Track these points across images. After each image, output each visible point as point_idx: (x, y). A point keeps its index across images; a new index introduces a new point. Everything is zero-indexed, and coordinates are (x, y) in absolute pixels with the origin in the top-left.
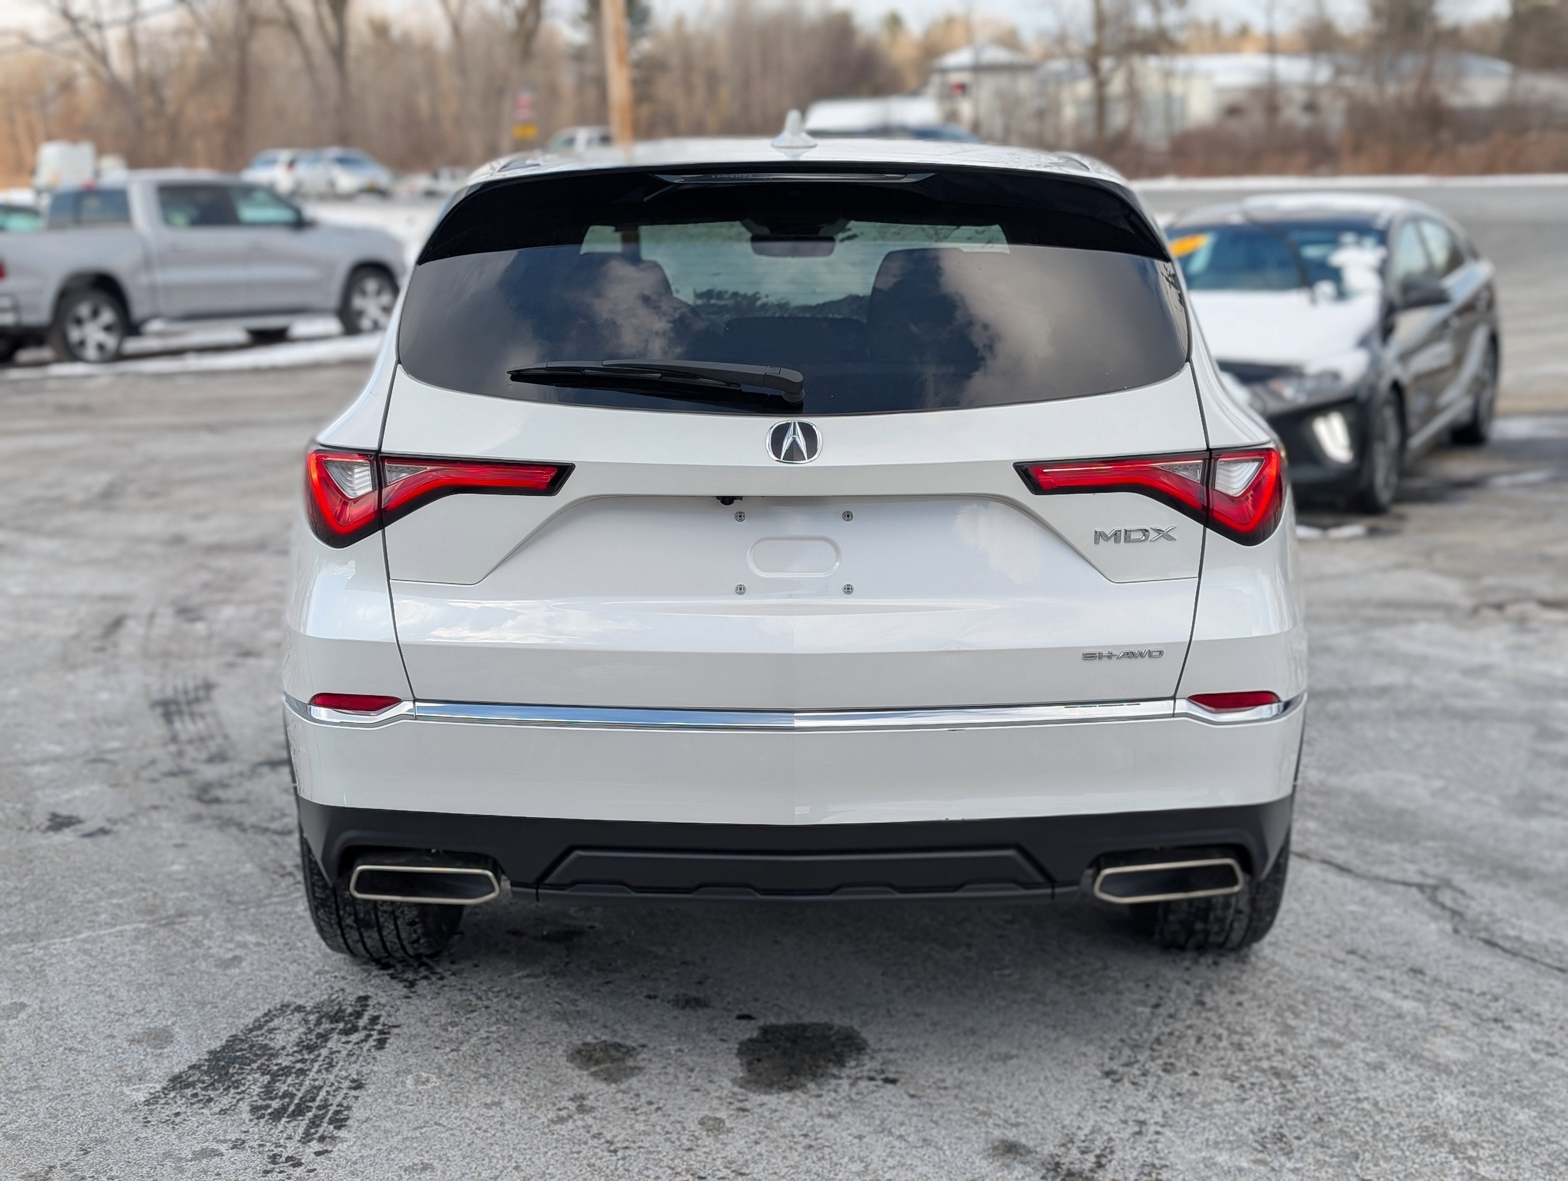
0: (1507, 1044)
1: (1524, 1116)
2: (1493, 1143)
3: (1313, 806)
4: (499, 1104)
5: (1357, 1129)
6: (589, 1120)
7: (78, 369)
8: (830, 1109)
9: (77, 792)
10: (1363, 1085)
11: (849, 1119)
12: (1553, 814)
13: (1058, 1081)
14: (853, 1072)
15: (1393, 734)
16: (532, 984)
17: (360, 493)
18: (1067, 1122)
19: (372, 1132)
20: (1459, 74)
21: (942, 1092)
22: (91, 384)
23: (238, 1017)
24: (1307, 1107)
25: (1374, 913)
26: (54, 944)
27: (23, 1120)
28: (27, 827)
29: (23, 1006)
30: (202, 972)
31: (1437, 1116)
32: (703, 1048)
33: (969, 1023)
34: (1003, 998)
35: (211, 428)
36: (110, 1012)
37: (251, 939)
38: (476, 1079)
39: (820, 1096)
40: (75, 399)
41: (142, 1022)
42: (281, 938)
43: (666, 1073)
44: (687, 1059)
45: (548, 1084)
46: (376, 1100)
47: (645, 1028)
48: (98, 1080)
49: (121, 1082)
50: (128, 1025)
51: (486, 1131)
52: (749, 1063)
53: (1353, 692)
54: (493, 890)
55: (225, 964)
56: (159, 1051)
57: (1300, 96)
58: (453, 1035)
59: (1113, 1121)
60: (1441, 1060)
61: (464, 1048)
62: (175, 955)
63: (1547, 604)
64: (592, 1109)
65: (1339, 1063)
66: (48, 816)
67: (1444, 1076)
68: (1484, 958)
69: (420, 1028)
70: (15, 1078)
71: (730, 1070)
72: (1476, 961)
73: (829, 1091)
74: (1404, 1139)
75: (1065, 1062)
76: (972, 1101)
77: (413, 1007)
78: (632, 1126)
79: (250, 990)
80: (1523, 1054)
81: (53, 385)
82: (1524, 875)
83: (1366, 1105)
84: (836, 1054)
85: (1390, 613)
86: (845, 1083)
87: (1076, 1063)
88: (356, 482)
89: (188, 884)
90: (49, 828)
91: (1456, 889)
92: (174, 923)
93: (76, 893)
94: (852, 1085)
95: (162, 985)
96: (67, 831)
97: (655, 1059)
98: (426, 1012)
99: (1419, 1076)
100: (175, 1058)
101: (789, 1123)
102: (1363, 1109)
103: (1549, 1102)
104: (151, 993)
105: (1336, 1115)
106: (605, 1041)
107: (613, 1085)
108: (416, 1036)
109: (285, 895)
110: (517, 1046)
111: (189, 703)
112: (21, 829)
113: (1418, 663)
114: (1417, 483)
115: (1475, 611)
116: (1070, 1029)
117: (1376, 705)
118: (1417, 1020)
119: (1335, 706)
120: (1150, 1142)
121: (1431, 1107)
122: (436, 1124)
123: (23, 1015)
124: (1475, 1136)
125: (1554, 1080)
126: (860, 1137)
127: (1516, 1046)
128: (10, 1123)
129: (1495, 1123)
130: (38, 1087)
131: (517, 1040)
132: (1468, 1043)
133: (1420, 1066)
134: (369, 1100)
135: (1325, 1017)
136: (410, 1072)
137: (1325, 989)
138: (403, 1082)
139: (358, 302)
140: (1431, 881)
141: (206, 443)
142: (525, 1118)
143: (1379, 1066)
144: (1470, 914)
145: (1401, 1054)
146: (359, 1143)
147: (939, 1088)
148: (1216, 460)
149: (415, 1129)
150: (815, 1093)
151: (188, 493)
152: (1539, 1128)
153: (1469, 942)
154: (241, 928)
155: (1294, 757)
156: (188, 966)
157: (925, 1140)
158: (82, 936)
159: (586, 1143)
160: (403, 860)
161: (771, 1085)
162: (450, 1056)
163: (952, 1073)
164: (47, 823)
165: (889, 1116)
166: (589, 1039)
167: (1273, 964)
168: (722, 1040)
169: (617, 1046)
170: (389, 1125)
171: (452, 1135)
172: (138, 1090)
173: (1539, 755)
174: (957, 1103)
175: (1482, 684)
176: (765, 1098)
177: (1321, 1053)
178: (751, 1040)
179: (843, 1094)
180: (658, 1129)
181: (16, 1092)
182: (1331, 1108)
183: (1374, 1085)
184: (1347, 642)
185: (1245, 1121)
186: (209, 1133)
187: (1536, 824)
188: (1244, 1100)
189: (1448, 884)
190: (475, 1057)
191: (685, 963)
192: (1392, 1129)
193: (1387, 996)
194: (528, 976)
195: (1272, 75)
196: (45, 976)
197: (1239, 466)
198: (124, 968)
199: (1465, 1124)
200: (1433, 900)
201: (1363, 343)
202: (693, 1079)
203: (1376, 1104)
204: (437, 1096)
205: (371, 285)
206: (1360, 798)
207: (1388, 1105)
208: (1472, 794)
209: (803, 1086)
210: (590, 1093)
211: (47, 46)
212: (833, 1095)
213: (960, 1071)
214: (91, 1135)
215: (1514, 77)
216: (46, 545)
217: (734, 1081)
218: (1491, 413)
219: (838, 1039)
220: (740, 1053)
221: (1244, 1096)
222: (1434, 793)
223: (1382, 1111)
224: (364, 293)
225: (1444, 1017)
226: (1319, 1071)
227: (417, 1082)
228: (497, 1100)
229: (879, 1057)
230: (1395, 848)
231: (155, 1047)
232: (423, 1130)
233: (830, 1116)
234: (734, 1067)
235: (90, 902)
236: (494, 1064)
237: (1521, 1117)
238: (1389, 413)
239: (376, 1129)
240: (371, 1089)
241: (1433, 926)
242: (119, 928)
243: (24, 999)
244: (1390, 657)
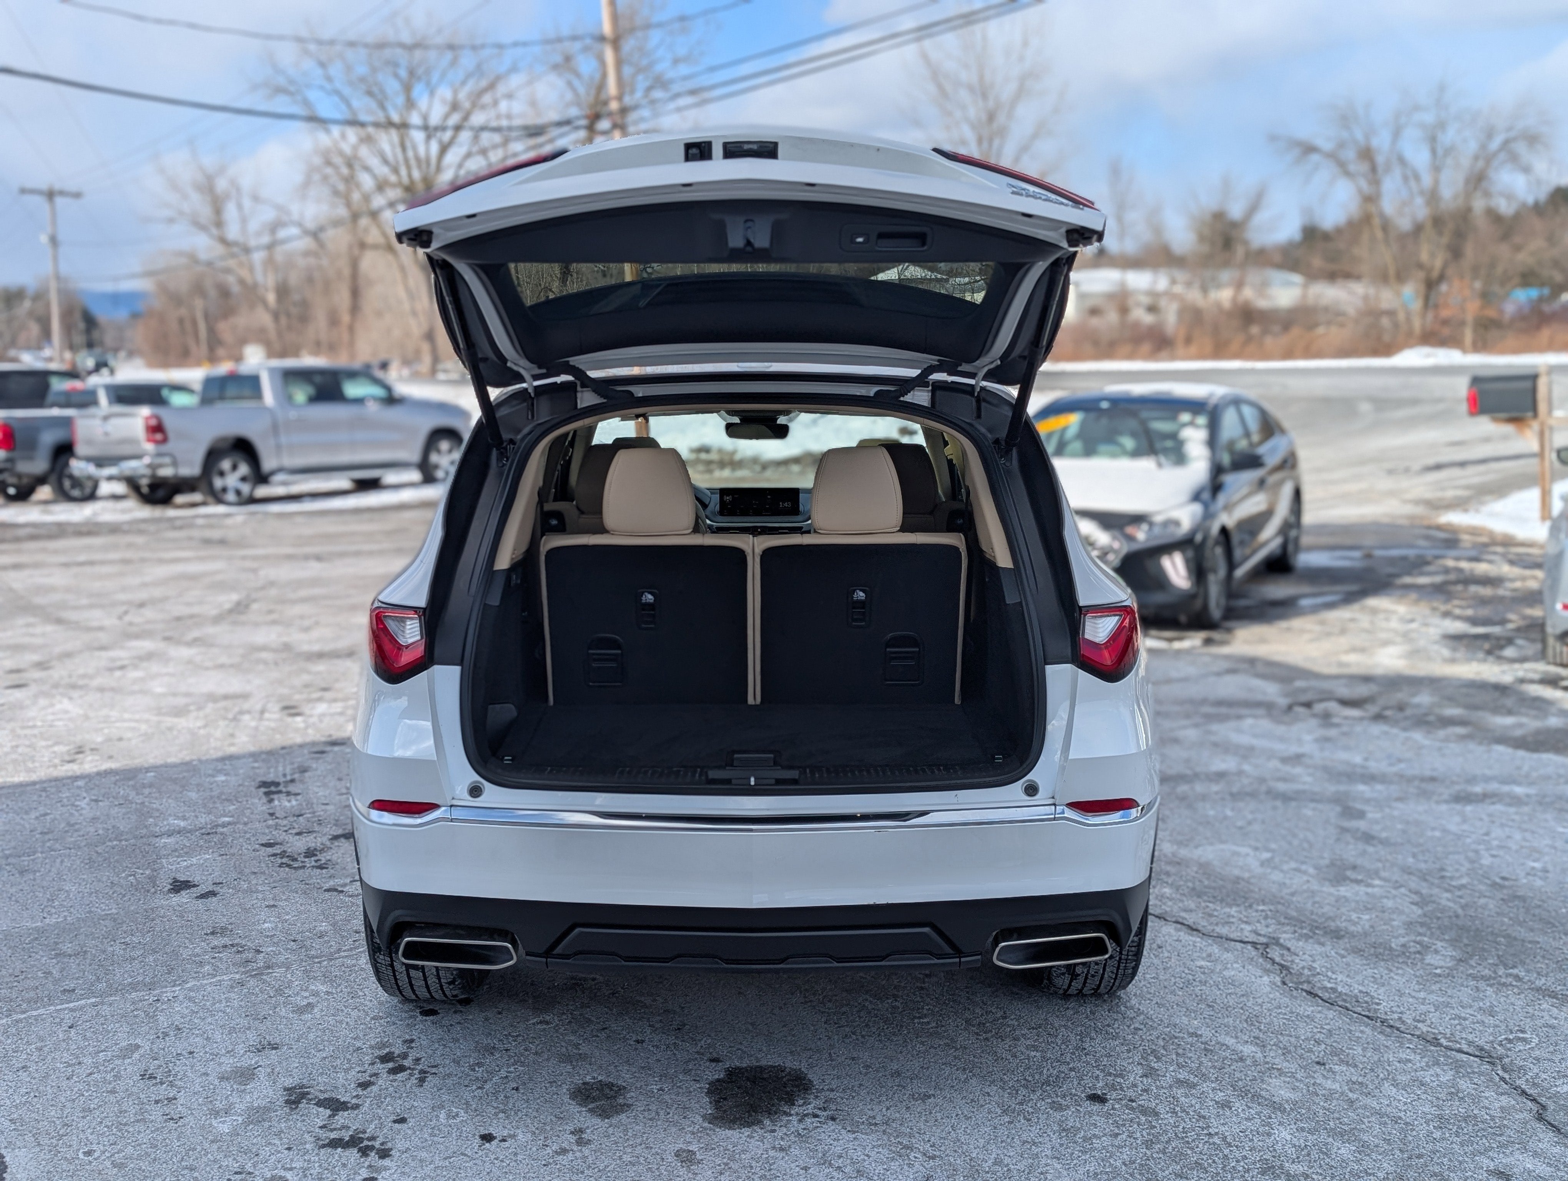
0: (1329, 1084)
1: (1345, 1151)
2: (1321, 1174)
3: (1168, 874)
4: (513, 1136)
5: (1210, 1161)
6: (586, 1152)
7: (221, 509)
8: (782, 1143)
9: (194, 860)
10: (1214, 1122)
11: (797, 1152)
12: (1358, 882)
13: (968, 1118)
14: (801, 1110)
15: (1229, 813)
16: (544, 1029)
17: (410, 641)
18: (974, 1155)
19: (410, 1161)
20: (1265, 285)
21: (873, 1127)
22: (229, 521)
23: (308, 1058)
24: (1168, 1142)
25: (1219, 968)
26: (166, 992)
27: (129, 1150)
28: (153, 890)
29: (138, 1047)
30: (282, 1017)
31: (1275, 1150)
32: (679, 1087)
33: (895, 1066)
34: (922, 1043)
35: (318, 558)
36: (206, 1053)
37: (323, 988)
38: (496, 1114)
39: (774, 1131)
40: (216, 534)
41: (231, 1061)
42: (346, 987)
43: (649, 1110)
44: (667, 1097)
45: (554, 1119)
46: (415, 1133)
47: (634, 1070)
48: (192, 1114)
49: (211, 1115)
50: (220, 1064)
51: (502, 1161)
52: (717, 1102)
53: (1196, 777)
54: (512, 959)
55: (301, 1010)
56: (243, 1087)
57: (1145, 300)
58: (479, 1075)
59: (1012, 1154)
60: (1276, 1099)
61: (487, 1087)
62: (261, 1002)
63: (1345, 703)
64: (589, 1142)
65: (1193, 1102)
66: (170, 881)
67: (1279, 1113)
68: (1308, 1008)
69: (453, 1069)
70: (126, 1111)
71: (701, 1107)
72: (1300, 1010)
73: (781, 1126)
74: (1248, 1171)
75: (972, 1100)
76: (898, 1136)
77: (448, 1049)
78: (620, 1158)
79: (320, 1033)
80: (1342, 1093)
81: (200, 521)
82: (1337, 935)
83: (1216, 1140)
84: (787, 1093)
85: (1224, 710)
86: (794, 1119)
87: (981, 1102)
88: (408, 632)
89: (275, 940)
90: (170, 891)
91: (1282, 946)
92: (262, 974)
93: (187, 947)
94: (800, 1121)
95: (249, 1028)
96: (183, 893)
97: (641, 1098)
98: (458, 1054)
99: (1258, 1114)
100: (255, 1093)
101: (748, 1156)
102: (1214, 1143)
103: (1365, 1138)
104: (240, 1035)
105: (1192, 1149)
106: (601, 1081)
107: (606, 1120)
108: (449, 1075)
109: (351, 950)
110: (530, 1085)
111: (287, 783)
112: (148, 891)
113: (1246, 753)
114: (1242, 603)
115: (1290, 708)
116: (976, 1071)
117: (1215, 788)
118: (1255, 1063)
119: (1183, 788)
120: (1042, 1173)
121: (1269, 1141)
122: (462, 1154)
123: (136, 1056)
124: (1306, 1168)
125: (1368, 1117)
126: (806, 1169)
127: (1336, 1086)
128: (118, 1153)
129: (1322, 1157)
130: (144, 1120)
131: (531, 1079)
132: (1297, 1084)
133: (1259, 1104)
134: (410, 1132)
135: (1181, 1060)
136: (443, 1107)
137: (1181, 1035)
138: (437, 1116)
139: (434, 458)
140: (1263, 940)
141: (314, 569)
142: (534, 1149)
143: (1226, 1105)
144: (1295, 968)
145: (1243, 1093)
146: (399, 1171)
147: (871, 1124)
148: (1085, 615)
149: (445, 1159)
150: (769, 1128)
151: (298, 610)
152: (1358, 1161)
153: (1295, 993)
154: (315, 978)
155: (1153, 833)
156: (271, 1012)
157: (858, 1171)
158: (189, 985)
159: (582, 1173)
160: (442, 933)
161: (733, 1121)
162: (476, 1093)
163: (881, 1111)
164: (170, 887)
165: (830, 1149)
166: (588, 1079)
167: (1139, 1013)
168: (695, 1080)
169: (611, 1086)
170: (424, 1154)
171: (475, 1164)
172: (224, 1122)
173: (1344, 830)
174: (885, 1137)
175: (1298, 770)
176: (729, 1133)
177: (1179, 1092)
178: (718, 1080)
179: (793, 1129)
180: (642, 1160)
181: (125, 1124)
182: (1188, 1142)
183: (1222, 1121)
184: (1191, 734)
185: (1119, 1154)
186: (279, 1162)
187: (1344, 891)
188: (1117, 1135)
189: (1276, 942)
190: (495, 1094)
191: (667, 1011)
192: (1238, 1161)
193: (1230, 1041)
194: (541, 1022)
195: (1123, 284)
196: (157, 1020)
197: (1104, 619)
198: (220, 1014)
199: (1298, 1158)
200: (1264, 955)
201: (1196, 497)
202: (671, 1115)
203: (1224, 1139)
204: (464, 1129)
205: (444, 445)
206: (1205, 867)
207: (1234, 1140)
208: (1293, 865)
209: (760, 1122)
210: (588, 1127)
211: (209, 264)
212: (785, 1130)
213: (888, 1109)
214: (183, 1164)
215: (1305, 286)
216: (185, 652)
217: (704, 1117)
218: (1297, 548)
219: (788, 1080)
220: (709, 1092)
221: (1117, 1131)
222: (1262, 864)
223: (1230, 1145)
224: (439, 451)
225: (1277, 1061)
226: (1178, 1109)
227: (449, 1116)
228: (512, 1133)
229: (822, 1096)
230: (1233, 911)
231: (240, 1084)
232: (451, 1160)
233: (782, 1149)
234: (703, 1104)
235: (198, 955)
236: (511, 1101)
237: (1342, 1151)
238: (1219, 551)
239: (414, 1158)
240: (411, 1122)
241: (1266, 979)
242: (218, 978)
243: (138, 1041)
244: (1224, 748)
